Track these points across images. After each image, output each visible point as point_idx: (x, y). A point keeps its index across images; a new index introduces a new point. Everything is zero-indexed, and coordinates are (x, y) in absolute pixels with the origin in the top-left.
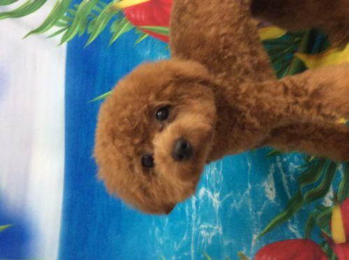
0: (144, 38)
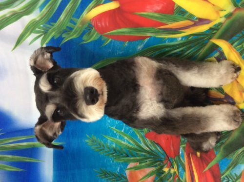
0: (108, 42)
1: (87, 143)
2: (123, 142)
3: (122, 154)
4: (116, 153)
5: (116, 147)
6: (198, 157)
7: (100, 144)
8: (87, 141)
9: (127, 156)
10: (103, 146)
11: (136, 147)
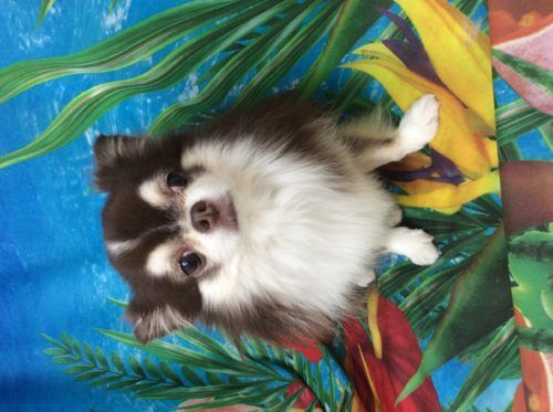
1: (51, 356)
2: (167, 345)
3: (162, 381)
4: (144, 378)
5: (145, 361)
6: (378, 360)
7: (91, 358)
8: (49, 351)
9: (179, 383)
10: (104, 362)
11: (206, 353)
